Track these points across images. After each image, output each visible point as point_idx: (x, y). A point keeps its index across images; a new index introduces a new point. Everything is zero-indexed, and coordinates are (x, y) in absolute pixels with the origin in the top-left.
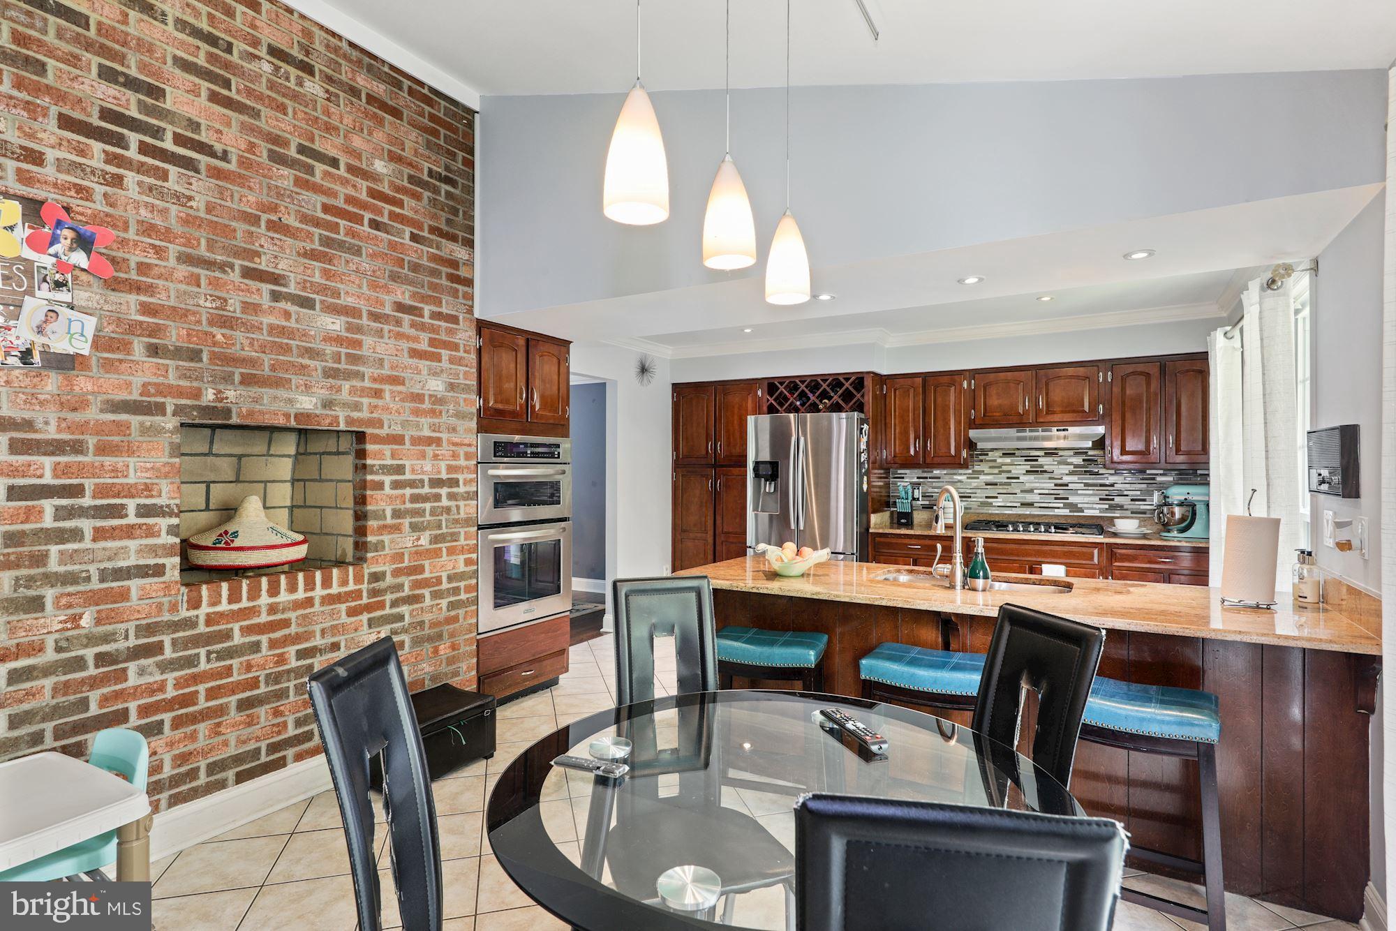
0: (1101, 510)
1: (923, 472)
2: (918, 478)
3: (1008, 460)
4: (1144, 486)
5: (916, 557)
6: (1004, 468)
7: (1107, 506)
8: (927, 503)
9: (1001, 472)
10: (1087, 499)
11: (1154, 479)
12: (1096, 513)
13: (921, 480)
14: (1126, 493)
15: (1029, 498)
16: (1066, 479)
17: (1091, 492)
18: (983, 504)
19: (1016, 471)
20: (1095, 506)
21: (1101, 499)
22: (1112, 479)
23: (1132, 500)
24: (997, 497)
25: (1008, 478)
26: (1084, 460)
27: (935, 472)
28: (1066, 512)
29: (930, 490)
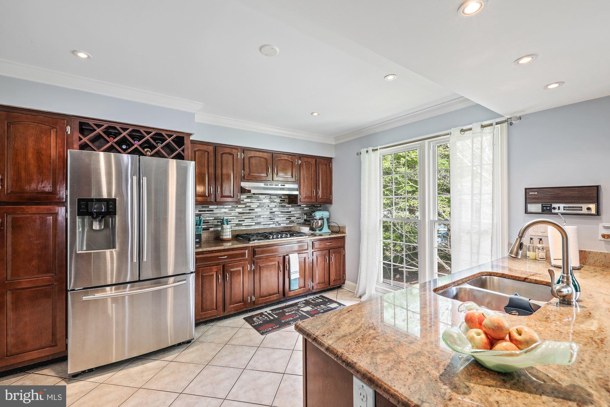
0: (287, 224)
1: (203, 207)
2: (199, 211)
3: (249, 200)
4: (300, 212)
5: (223, 264)
6: (248, 204)
7: (288, 222)
8: (205, 226)
9: (246, 207)
10: (282, 219)
11: (304, 209)
12: (285, 225)
13: (202, 212)
14: (295, 215)
15: (259, 220)
16: (274, 210)
17: (283, 216)
18: (238, 225)
19: (253, 206)
20: (285, 222)
21: (287, 219)
22: (290, 209)
23: (297, 218)
24: (244, 221)
25: (250, 210)
26: (281, 200)
27: (210, 207)
28: (274, 226)
29: (207, 219)
